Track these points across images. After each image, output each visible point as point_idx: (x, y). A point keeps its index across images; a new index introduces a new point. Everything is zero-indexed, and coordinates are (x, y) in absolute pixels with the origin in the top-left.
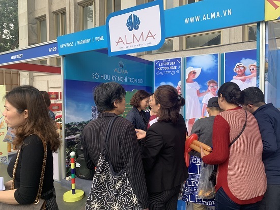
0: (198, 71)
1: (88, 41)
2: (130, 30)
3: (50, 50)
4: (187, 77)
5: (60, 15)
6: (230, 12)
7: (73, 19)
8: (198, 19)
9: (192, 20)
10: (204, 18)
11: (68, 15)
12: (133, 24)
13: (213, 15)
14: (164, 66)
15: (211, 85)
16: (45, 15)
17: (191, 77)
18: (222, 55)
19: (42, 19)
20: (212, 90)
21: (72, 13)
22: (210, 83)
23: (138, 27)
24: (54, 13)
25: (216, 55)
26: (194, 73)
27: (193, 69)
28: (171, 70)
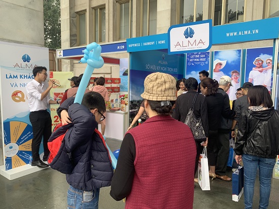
0: (224, 63)
1: (152, 43)
2: (186, 38)
3: (118, 48)
4: (214, 68)
5: (99, 10)
6: (257, 31)
8: (235, 34)
9: (231, 34)
10: (240, 34)
13: (246, 32)
14: (195, 58)
15: (234, 74)
17: (218, 67)
18: (244, 51)
20: (234, 78)
21: (111, 9)
22: (233, 72)
25: (240, 51)
26: (221, 64)
27: (220, 62)
28: (201, 61)
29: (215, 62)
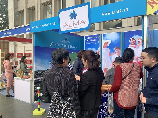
1: (48, 25)
2: (72, 19)
3: (26, 30)
4: (103, 45)
5: (32, 10)
6: (127, 10)
7: (39, 13)
8: (109, 13)
9: (106, 14)
10: (113, 13)
11: (36, 10)
12: (73, 16)
13: (118, 11)
14: (90, 39)
15: (117, 49)
16: (24, 10)
17: (105, 45)
19: (22, 12)
21: (39, 9)
23: (76, 17)
24: (29, 9)
26: (107, 43)
27: (107, 41)
28: (94, 41)
29: (104, 42)
